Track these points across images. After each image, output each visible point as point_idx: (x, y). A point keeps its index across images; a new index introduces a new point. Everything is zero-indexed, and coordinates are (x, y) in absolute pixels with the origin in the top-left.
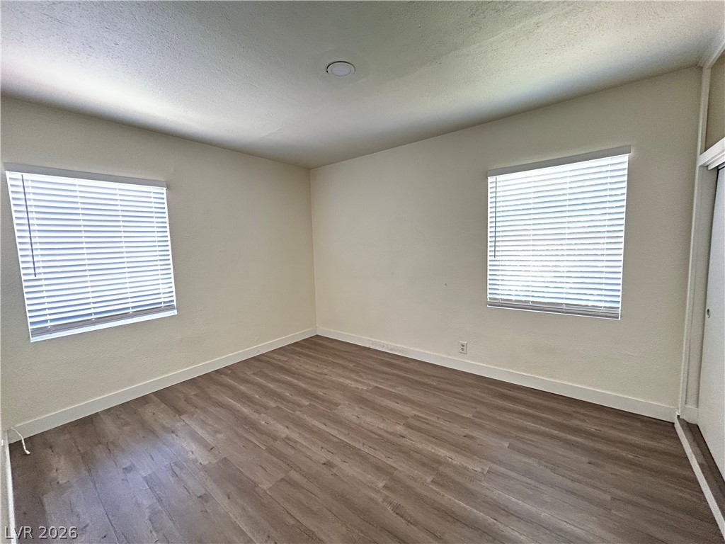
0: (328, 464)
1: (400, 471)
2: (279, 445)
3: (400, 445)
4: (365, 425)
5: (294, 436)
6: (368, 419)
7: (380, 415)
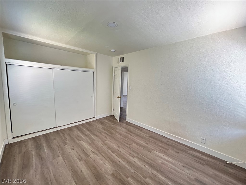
0: (119, 147)
1: (101, 143)
2: (135, 155)
3: (96, 149)
4: (104, 159)
5: (131, 158)
6: (101, 162)
7: (95, 164)
